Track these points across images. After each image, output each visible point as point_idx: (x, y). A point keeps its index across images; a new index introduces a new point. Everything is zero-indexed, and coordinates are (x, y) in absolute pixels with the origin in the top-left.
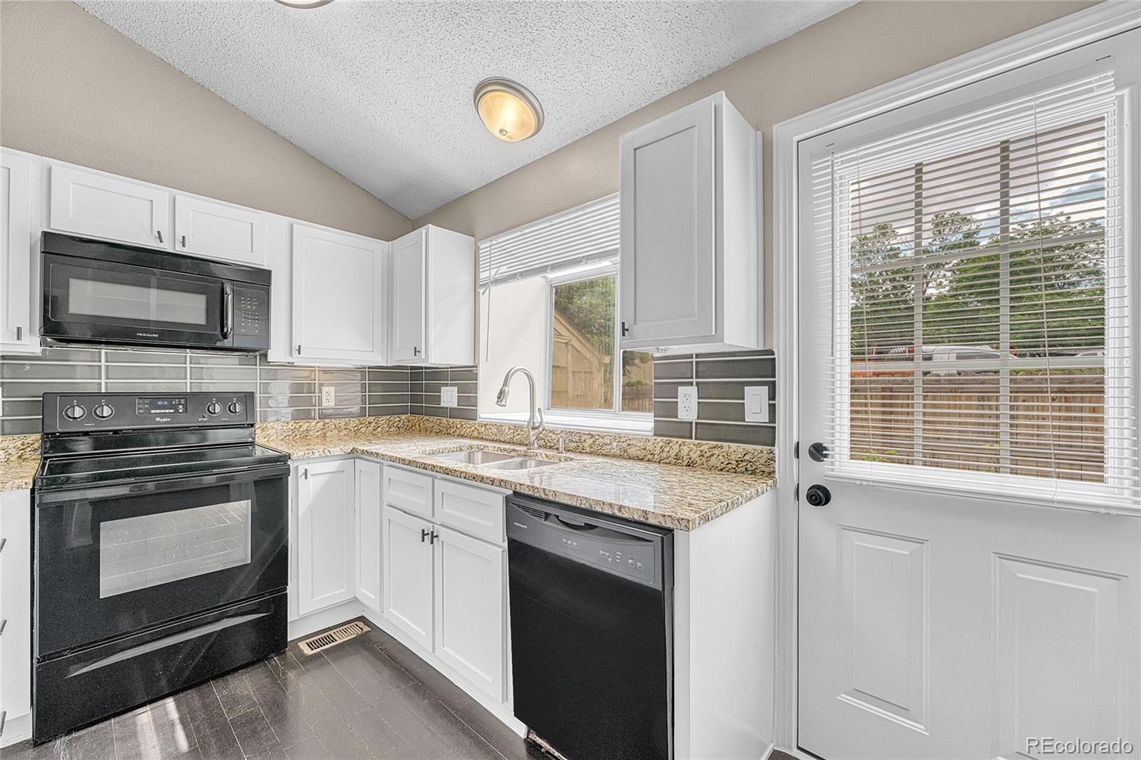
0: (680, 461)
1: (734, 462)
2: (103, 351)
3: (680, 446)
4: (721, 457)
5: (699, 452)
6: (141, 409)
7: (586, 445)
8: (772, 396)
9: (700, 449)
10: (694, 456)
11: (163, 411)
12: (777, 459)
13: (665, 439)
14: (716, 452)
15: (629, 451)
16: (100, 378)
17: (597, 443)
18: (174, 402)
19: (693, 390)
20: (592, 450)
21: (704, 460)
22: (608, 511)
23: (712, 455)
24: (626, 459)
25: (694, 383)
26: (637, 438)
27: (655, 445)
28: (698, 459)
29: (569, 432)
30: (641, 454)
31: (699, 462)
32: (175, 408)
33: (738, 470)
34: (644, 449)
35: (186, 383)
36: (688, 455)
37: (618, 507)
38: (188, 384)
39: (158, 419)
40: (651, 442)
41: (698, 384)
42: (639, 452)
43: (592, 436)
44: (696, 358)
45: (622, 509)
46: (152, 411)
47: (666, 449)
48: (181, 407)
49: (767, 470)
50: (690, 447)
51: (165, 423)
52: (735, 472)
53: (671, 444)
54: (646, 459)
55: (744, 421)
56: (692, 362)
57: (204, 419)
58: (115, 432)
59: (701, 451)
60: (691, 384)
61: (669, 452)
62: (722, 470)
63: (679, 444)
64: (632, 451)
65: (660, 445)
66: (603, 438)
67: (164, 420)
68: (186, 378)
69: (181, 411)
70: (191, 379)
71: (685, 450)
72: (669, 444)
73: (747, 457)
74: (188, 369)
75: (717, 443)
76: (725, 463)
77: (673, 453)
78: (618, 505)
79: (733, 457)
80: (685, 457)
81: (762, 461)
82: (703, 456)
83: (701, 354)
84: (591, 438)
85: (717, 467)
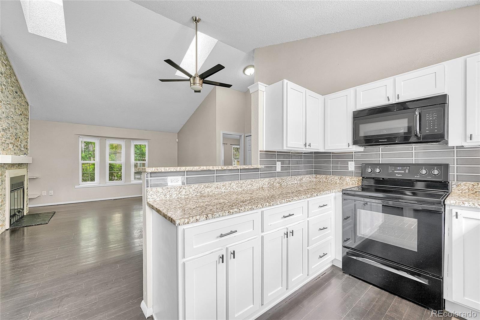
2: (381, 148)
6: (391, 170)
11: (399, 172)
16: (380, 158)
18: (404, 168)
32: (405, 170)
35: (413, 159)
38: (414, 160)
39: (397, 175)
46: (395, 172)
48: (407, 170)
51: (399, 177)
57: (417, 177)
58: (383, 179)
67: (399, 176)
68: (412, 157)
69: (407, 172)
70: (415, 157)
74: (414, 153)
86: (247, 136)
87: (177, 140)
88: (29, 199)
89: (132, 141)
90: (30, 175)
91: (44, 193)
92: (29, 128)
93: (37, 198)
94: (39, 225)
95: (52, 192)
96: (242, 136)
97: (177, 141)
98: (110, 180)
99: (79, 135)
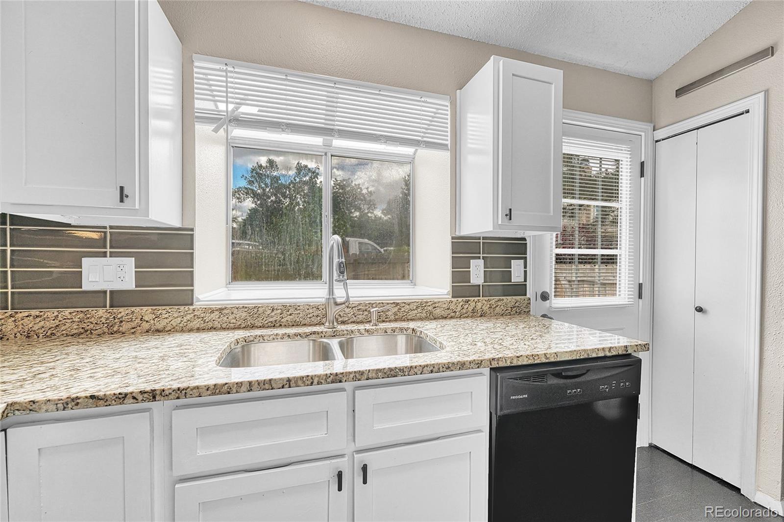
0: (475, 314)
1: (510, 309)
3: (476, 303)
4: (502, 307)
5: (488, 305)
7: (390, 313)
8: (525, 267)
9: (490, 303)
10: (485, 308)
12: (531, 303)
13: (464, 299)
14: (500, 303)
15: (434, 312)
17: (403, 310)
19: (481, 262)
20: (397, 317)
21: (492, 310)
22: (601, 354)
23: (497, 306)
24: (431, 319)
25: (481, 257)
26: (442, 301)
27: (457, 304)
28: (488, 310)
29: (369, 304)
30: (445, 313)
31: (489, 312)
33: (512, 313)
34: (448, 309)
36: (481, 308)
37: (608, 349)
40: (454, 303)
41: (483, 258)
42: (443, 312)
43: (397, 304)
44: (483, 240)
45: (611, 350)
47: (466, 307)
49: (527, 310)
50: (481, 303)
52: (510, 315)
53: (469, 302)
54: (449, 316)
55: (511, 282)
56: (480, 242)
59: (490, 305)
60: (479, 258)
61: (467, 308)
62: (502, 315)
63: (475, 301)
64: (438, 312)
65: (461, 304)
66: (409, 304)
71: (479, 305)
72: (468, 302)
73: (517, 304)
75: (500, 297)
76: (505, 310)
77: (470, 309)
78: (608, 348)
79: (509, 305)
80: (479, 310)
81: (524, 305)
82: (491, 307)
83: (486, 237)
84: (396, 306)
85: (500, 314)
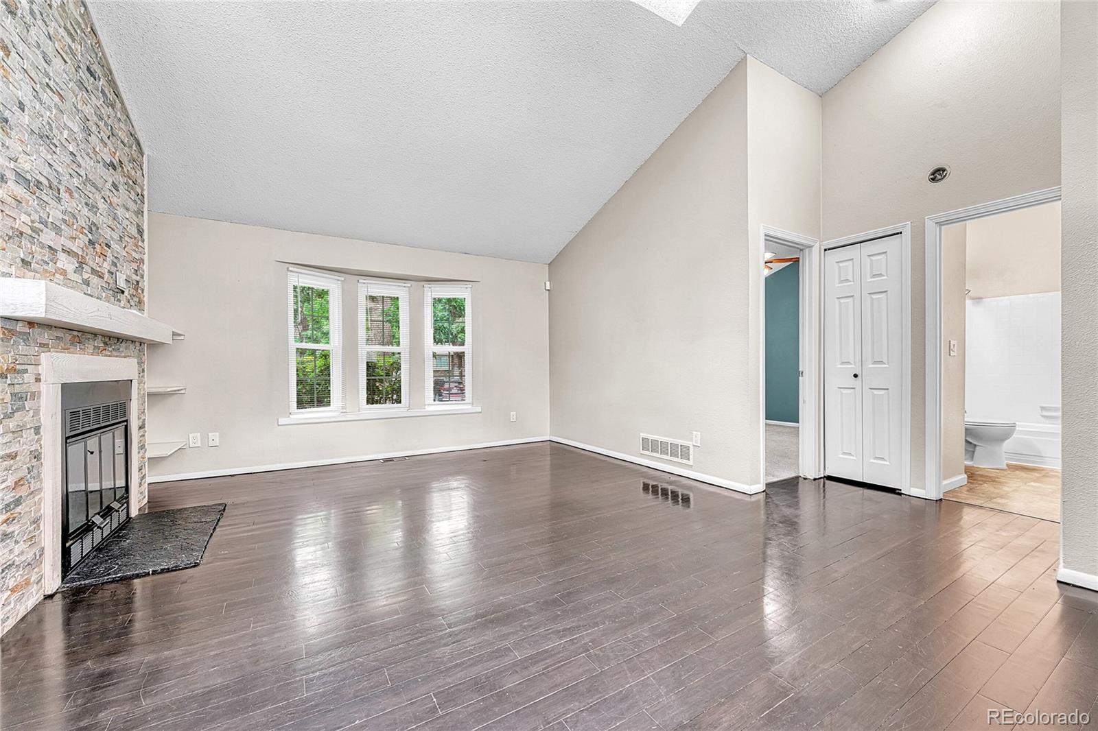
86: (829, 249)
87: (548, 283)
88: (149, 458)
89: (426, 285)
90: (154, 384)
91: (195, 439)
92: (145, 227)
93: (169, 458)
94: (169, 570)
95: (215, 437)
96: (814, 248)
97: (548, 288)
98: (370, 401)
99: (287, 265)
